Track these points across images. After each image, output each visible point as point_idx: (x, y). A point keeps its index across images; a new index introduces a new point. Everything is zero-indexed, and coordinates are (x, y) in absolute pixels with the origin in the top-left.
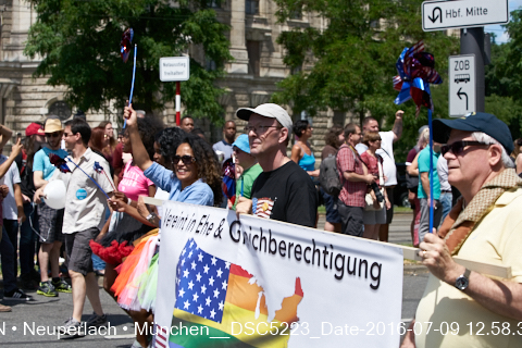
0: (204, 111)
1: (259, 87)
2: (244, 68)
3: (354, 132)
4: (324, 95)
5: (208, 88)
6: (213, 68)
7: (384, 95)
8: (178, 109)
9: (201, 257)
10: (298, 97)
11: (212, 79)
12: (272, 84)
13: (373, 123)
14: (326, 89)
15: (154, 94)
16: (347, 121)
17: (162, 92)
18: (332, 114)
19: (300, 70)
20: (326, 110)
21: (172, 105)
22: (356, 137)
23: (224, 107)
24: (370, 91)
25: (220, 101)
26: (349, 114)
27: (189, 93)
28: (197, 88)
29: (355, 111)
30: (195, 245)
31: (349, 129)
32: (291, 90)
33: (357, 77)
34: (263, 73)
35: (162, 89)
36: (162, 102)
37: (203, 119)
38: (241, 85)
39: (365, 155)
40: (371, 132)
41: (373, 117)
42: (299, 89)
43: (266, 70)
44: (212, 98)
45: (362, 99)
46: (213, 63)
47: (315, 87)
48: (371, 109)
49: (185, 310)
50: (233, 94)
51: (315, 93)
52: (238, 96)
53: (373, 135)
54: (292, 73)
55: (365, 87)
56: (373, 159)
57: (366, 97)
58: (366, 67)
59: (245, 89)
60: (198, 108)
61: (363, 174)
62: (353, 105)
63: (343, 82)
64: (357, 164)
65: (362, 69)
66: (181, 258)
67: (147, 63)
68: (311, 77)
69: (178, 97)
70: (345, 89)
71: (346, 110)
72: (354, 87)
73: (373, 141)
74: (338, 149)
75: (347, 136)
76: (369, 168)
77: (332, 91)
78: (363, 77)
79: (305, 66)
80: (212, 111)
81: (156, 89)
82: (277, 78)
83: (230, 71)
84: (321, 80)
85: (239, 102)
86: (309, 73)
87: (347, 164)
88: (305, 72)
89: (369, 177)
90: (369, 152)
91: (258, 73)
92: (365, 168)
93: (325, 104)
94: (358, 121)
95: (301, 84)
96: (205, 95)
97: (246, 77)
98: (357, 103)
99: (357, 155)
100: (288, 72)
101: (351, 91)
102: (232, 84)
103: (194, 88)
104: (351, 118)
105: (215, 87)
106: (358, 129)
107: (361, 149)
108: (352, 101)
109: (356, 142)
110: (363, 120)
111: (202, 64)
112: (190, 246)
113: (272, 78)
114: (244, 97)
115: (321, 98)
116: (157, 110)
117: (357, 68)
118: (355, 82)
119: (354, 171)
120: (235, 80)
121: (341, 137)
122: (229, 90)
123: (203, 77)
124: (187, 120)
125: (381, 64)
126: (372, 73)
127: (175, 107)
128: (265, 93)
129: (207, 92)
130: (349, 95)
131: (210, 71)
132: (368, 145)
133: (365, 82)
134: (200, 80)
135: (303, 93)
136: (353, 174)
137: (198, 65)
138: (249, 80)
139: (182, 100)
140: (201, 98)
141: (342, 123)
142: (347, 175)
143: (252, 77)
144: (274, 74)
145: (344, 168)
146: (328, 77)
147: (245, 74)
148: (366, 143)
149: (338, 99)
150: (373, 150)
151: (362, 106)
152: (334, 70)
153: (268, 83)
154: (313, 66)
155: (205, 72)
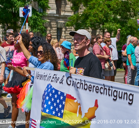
0: (38, 29)
1: (61, 20)
2: (55, 12)
3: (100, 38)
4: (88, 23)
5: (40, 20)
6: (42, 11)
7: (112, 23)
8: (27, 29)
9: (54, 91)
10: (77, 23)
11: (41, 16)
12: (66, 18)
13: (108, 34)
14: (88, 20)
15: (17, 23)
16: (97, 33)
17: (21, 22)
18: (91, 31)
19: (78, 12)
20: (89, 29)
21: (25, 27)
22: (101, 40)
23: (46, 28)
24: (107, 21)
25: (45, 25)
26: (98, 30)
27: (32, 22)
28: (35, 20)
29: (101, 29)
30: (51, 86)
31: (98, 37)
32: (74, 21)
33: (101, 15)
34: (62, 13)
35: (20, 20)
36: (20, 26)
37: (38, 33)
38: (53, 18)
39: (105, 48)
40: (107, 38)
41: (108, 32)
42: (77, 20)
43: (64, 12)
44: (41, 24)
45: (103, 24)
46: (42, 9)
47: (84, 19)
48: (107, 28)
49: (47, 113)
50: (50, 23)
51: (84, 22)
52: (52, 23)
53: (108, 39)
54: (74, 14)
55: (105, 19)
56: (108, 49)
57: (105, 24)
58: (105, 11)
59: (55, 20)
60: (35, 28)
61: (104, 55)
62: (100, 27)
63: (96, 17)
64: (101, 51)
65: (104, 12)
66: (45, 92)
67: (14, 10)
68: (82, 15)
69: (27, 24)
70: (96, 20)
71: (97, 29)
72: (100, 19)
73: (108, 41)
74: (93, 45)
75: (97, 40)
76: (106, 53)
77: (91, 21)
78: (104, 15)
79: (80, 11)
80: (41, 29)
81: (18, 20)
82: (68, 16)
83: (49, 13)
84: (86, 16)
85: (53, 26)
86: (82, 13)
87: (97, 51)
88: (80, 13)
89: (106, 56)
90: (106, 46)
91: (61, 14)
92: (105, 53)
93: (88, 26)
94: (102, 33)
95: (78, 18)
96: (38, 23)
97: (55, 15)
98: (101, 26)
99: (101, 47)
100: (73, 13)
101: (99, 21)
102: (50, 18)
103: (34, 20)
104: (99, 32)
105: (43, 19)
106: (101, 37)
107: (103, 45)
108: (99, 25)
109: (101, 42)
110: (104, 33)
111: (37, 10)
112: (49, 87)
113: (66, 16)
114: (55, 23)
115: (86, 24)
116: (18, 29)
117: (101, 11)
118: (101, 17)
119: (100, 54)
120: (51, 17)
121: (95, 40)
122: (48, 21)
123: (37, 15)
124: (31, 33)
125: (111, 10)
126: (108, 13)
127: (26, 28)
128: (63, 22)
129: (39, 21)
130: (98, 22)
131: (40, 13)
132: (106, 43)
133: (105, 17)
134: (36, 17)
135: (79, 22)
136: (100, 55)
137: (35, 10)
138: (57, 16)
139: (29, 25)
140: (37, 24)
141: (95, 34)
142: (97, 56)
143: (58, 15)
144: (67, 14)
145: (96, 53)
146: (89, 15)
147: (55, 14)
148: (105, 42)
149: (93, 24)
150: (108, 45)
151: (103, 27)
152: (92, 12)
153: (65, 18)
154: (83, 11)
155: (38, 13)
